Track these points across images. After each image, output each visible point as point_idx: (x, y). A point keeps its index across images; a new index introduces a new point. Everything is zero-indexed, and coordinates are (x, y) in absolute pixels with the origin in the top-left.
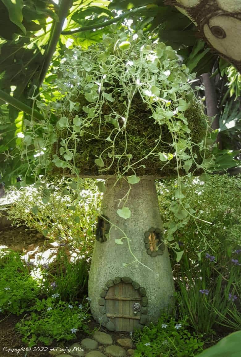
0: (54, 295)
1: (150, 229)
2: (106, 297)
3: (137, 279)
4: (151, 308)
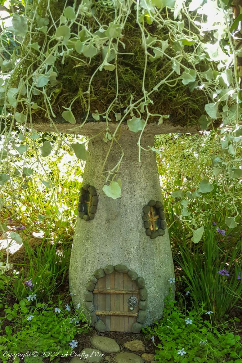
0: (30, 296)
1: (150, 202)
2: (95, 291)
3: (134, 267)
4: (151, 302)
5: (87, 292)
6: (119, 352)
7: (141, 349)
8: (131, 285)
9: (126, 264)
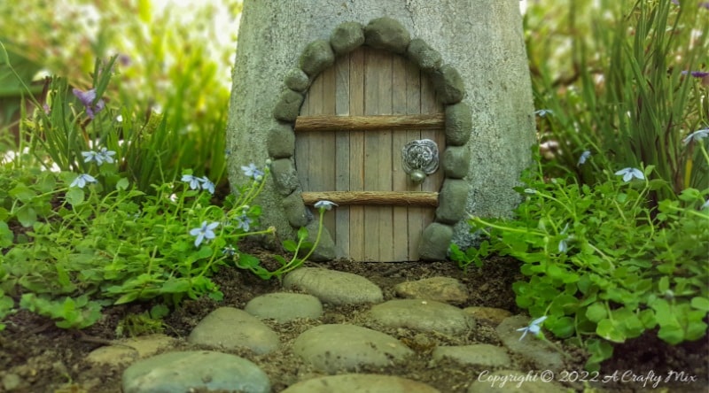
2: (301, 121)
4: (480, 159)
5: (273, 125)
6: (379, 302)
7: (455, 295)
8: (417, 101)
9: (402, 20)
